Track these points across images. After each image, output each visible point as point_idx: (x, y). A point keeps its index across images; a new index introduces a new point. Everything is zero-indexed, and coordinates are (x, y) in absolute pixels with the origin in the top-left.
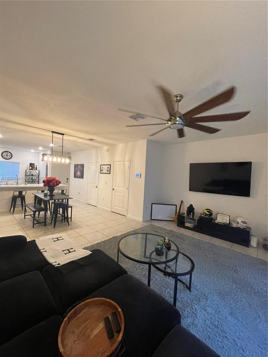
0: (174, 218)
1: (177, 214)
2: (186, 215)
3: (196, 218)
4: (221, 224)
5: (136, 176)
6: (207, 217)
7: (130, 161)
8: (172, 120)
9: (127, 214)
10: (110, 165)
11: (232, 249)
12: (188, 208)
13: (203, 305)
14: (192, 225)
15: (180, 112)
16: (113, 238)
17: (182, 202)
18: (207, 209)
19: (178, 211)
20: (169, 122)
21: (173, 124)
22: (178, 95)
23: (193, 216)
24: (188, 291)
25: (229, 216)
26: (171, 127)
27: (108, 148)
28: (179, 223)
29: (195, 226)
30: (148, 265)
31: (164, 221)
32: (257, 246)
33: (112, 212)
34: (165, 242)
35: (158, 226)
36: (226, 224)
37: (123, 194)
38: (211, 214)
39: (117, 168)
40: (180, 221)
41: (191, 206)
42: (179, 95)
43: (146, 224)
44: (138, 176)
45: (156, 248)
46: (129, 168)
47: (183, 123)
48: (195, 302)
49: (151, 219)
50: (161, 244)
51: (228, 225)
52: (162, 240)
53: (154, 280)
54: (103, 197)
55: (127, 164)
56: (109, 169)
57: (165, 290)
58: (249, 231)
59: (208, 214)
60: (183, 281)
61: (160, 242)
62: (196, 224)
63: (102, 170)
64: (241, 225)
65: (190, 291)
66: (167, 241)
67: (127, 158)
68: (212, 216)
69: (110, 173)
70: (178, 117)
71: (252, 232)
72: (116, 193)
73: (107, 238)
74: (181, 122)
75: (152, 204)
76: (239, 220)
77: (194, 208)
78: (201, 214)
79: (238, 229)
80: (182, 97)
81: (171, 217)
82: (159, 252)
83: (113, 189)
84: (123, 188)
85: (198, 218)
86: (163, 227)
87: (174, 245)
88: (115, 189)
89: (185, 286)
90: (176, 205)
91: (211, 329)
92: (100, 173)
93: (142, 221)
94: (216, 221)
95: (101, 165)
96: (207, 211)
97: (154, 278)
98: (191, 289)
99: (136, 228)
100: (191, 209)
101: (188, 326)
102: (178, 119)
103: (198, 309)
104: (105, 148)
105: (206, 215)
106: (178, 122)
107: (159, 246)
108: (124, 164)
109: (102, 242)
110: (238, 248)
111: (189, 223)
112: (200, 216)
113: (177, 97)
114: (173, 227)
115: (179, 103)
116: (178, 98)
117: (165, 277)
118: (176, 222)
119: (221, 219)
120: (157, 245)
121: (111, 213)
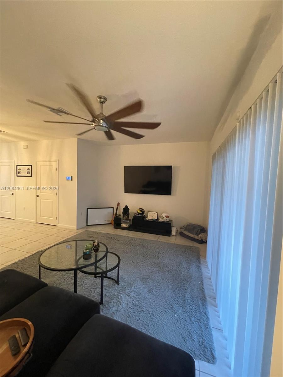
0: (111, 221)
1: (114, 216)
2: (122, 217)
3: (131, 217)
4: (151, 220)
5: (67, 179)
6: (140, 216)
7: (59, 162)
8: (96, 122)
9: (58, 224)
10: (31, 166)
11: (158, 240)
12: (124, 209)
13: (128, 293)
14: (127, 225)
15: (104, 114)
16: (35, 253)
17: (118, 204)
18: (139, 209)
19: (115, 213)
20: (93, 123)
21: (97, 126)
22: (101, 96)
23: (128, 217)
24: (117, 285)
25: (157, 213)
26: (95, 128)
27: (27, 145)
28: (115, 225)
29: (130, 225)
30: (74, 271)
31: (101, 225)
32: (176, 234)
33: (38, 224)
34: (93, 245)
35: (95, 231)
36: (154, 220)
37: (52, 201)
38: (143, 213)
39: (41, 170)
40: (117, 223)
41: (126, 207)
42: (103, 96)
43: (80, 231)
44: (68, 179)
45: (84, 253)
46: (57, 169)
47: (107, 126)
48: (121, 292)
49: (87, 225)
50: (90, 248)
51: (156, 221)
52: (91, 244)
53: (83, 285)
54: (24, 207)
55: (54, 165)
56: (30, 171)
57: (95, 291)
58: (170, 224)
59: (140, 213)
60: (113, 278)
61: (89, 246)
62: (131, 224)
63: (19, 172)
64: (165, 219)
65: (118, 284)
66: (96, 244)
67: (54, 158)
68: (144, 215)
69: (31, 176)
70: (102, 120)
71: (174, 224)
72: (41, 200)
73: (29, 255)
74: (105, 125)
75: (87, 209)
76: (164, 215)
77: (129, 209)
78: (135, 214)
79: (163, 223)
80: (105, 99)
81: (108, 221)
82: (86, 256)
83: (38, 196)
84: (51, 193)
85: (133, 218)
86: (99, 231)
87: (103, 246)
88: (39, 196)
89: (114, 281)
90: (113, 208)
91: (132, 309)
92: (17, 176)
93: (76, 229)
94: (147, 219)
95: (17, 166)
96: (140, 211)
97: (84, 283)
98: (119, 283)
99: (67, 238)
100: (126, 210)
101: (113, 314)
102: (102, 121)
103: (123, 297)
104: (23, 144)
105: (139, 214)
106: (102, 125)
107: (88, 251)
108: (51, 165)
109: (19, 261)
110: (162, 239)
111: (125, 224)
112: (134, 216)
113: (101, 98)
114: (110, 230)
115: (103, 105)
116: (102, 100)
117: (95, 279)
118: (113, 225)
119: (151, 216)
120: (85, 250)
121: (36, 224)
